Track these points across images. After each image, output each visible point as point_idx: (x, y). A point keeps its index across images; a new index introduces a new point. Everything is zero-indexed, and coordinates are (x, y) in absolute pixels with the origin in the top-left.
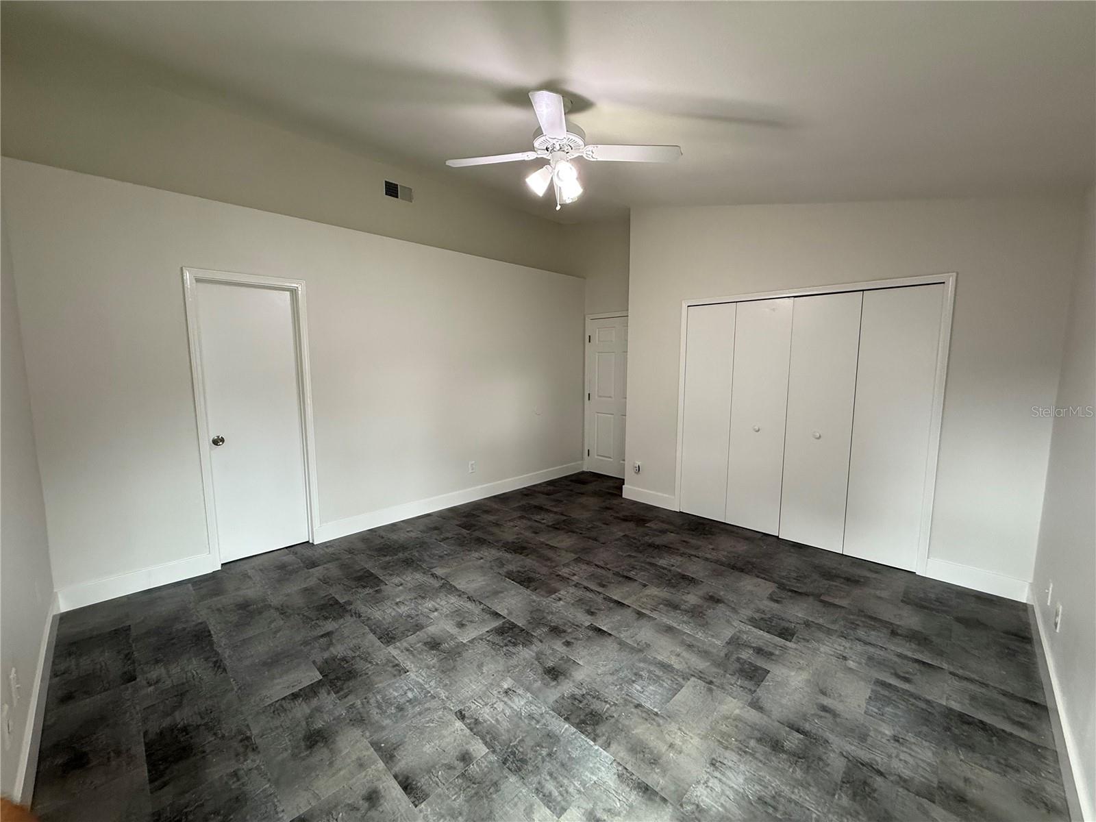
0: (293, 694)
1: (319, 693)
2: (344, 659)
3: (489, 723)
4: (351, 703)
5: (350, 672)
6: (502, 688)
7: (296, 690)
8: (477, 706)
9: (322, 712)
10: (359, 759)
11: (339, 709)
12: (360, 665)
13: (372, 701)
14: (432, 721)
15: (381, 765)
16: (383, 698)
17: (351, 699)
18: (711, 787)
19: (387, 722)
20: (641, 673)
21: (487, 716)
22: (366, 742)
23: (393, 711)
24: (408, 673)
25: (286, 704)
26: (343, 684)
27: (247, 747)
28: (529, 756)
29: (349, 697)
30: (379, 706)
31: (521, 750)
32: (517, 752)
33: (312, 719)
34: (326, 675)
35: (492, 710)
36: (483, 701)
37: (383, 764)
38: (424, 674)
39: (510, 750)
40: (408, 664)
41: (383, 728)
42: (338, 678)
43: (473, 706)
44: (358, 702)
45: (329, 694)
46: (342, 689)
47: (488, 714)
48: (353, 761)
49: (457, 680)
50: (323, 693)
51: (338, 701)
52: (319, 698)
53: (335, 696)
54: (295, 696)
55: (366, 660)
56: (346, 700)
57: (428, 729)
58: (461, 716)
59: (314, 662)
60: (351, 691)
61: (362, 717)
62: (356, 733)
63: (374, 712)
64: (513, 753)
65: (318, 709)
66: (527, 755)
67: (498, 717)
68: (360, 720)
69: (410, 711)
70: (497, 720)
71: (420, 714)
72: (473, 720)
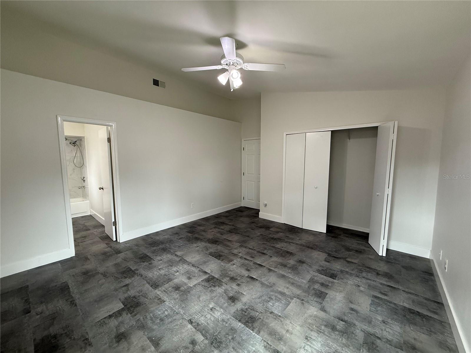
0: (109, 315)
1: (122, 314)
2: (134, 297)
3: (204, 324)
4: (138, 319)
5: (137, 303)
6: (209, 307)
7: (111, 313)
8: (198, 317)
9: (124, 324)
10: (142, 346)
11: (132, 322)
12: (142, 300)
13: (148, 317)
14: (177, 325)
15: (153, 348)
16: (153, 315)
17: (138, 317)
18: (307, 350)
19: (155, 327)
20: (272, 297)
21: (203, 322)
22: (145, 338)
23: (158, 321)
24: (165, 303)
25: (107, 321)
26: (134, 309)
27: (86, 344)
28: (223, 340)
29: (137, 315)
30: (151, 319)
31: (219, 337)
32: (217, 338)
33: (119, 328)
34: (126, 305)
35: (205, 318)
36: (201, 314)
37: (154, 348)
38: (173, 303)
39: (214, 338)
40: (165, 298)
41: (153, 330)
42: (131, 307)
43: (196, 317)
44: (142, 318)
45: (127, 314)
46: (133, 312)
47: (203, 320)
48: (139, 348)
49: (188, 304)
50: (124, 314)
51: (132, 318)
52: (122, 317)
53: (130, 315)
54: (110, 316)
55: (145, 297)
56: (136, 317)
57: (175, 329)
58: (191, 322)
59: (120, 299)
60: (138, 313)
61: (143, 325)
62: (140, 333)
63: (149, 323)
64: (216, 339)
65: (122, 323)
66: (222, 339)
67: (208, 322)
68: (142, 327)
69: (167, 321)
70: (207, 323)
71: (171, 322)
72: (196, 324)
